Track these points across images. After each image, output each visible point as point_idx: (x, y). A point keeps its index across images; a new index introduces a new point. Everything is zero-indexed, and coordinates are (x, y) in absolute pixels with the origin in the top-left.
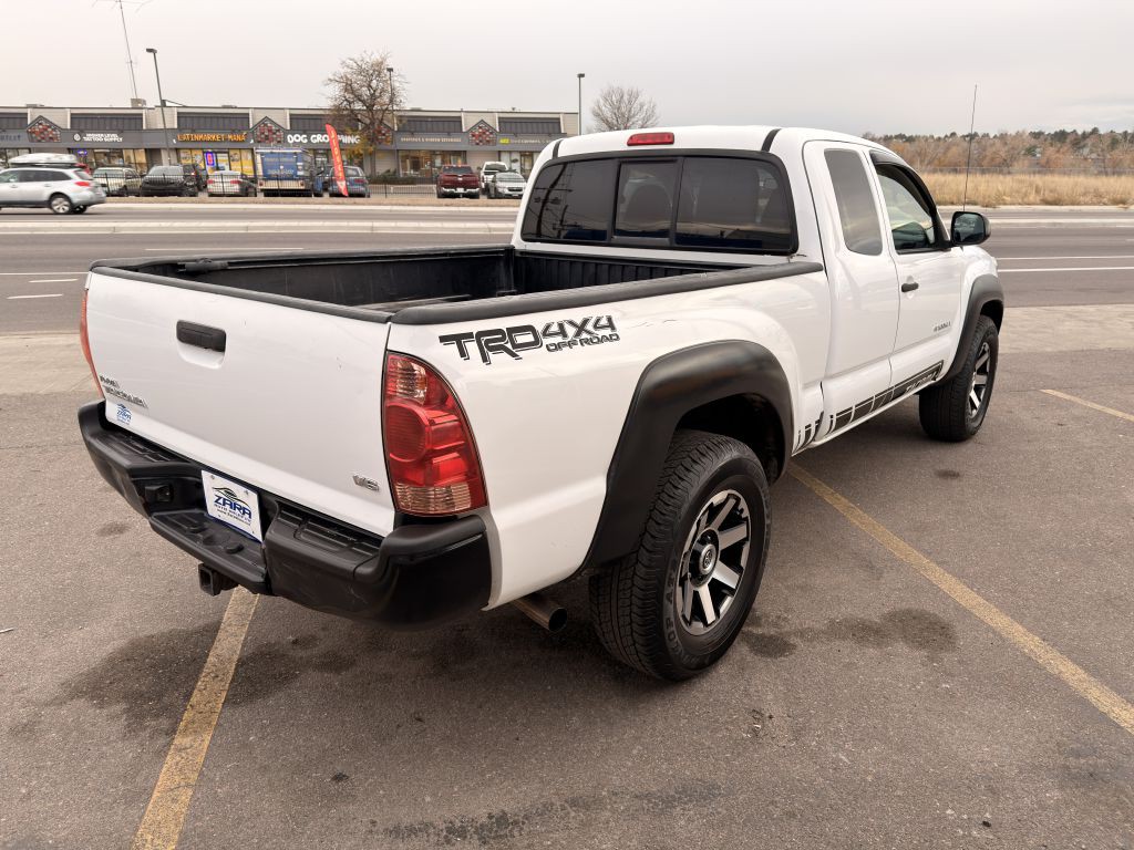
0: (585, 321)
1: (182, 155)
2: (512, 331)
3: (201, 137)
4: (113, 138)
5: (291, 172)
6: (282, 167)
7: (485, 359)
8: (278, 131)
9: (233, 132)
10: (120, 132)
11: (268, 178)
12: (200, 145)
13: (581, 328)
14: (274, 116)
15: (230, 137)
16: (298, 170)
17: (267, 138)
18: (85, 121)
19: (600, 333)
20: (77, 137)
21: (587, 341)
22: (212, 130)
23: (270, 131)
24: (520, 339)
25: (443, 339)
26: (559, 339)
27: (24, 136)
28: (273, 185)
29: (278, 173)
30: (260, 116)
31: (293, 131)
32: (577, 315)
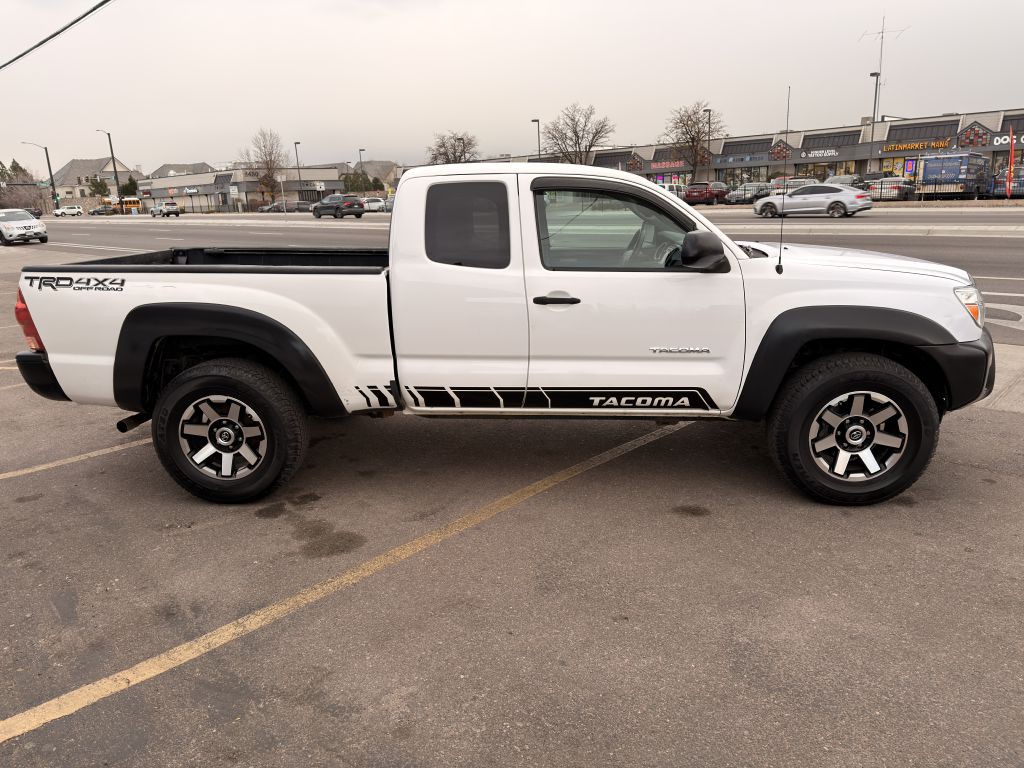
0: (105, 280)
1: (885, 164)
2: (59, 279)
3: (905, 146)
4: (831, 153)
5: (952, 176)
6: (944, 172)
7: (40, 287)
8: (984, 134)
9: (937, 139)
10: (837, 147)
11: (926, 182)
12: (902, 154)
13: (101, 282)
14: (983, 120)
15: (933, 144)
16: (960, 173)
17: (971, 142)
18: (813, 141)
19: (111, 286)
20: (803, 155)
21: (99, 289)
22: (918, 139)
23: (976, 135)
24: (62, 282)
25: (26, 278)
26: (84, 286)
27: (765, 156)
28: (930, 189)
29: (939, 177)
30: (970, 121)
31: (1004, 132)
32: (101, 276)
